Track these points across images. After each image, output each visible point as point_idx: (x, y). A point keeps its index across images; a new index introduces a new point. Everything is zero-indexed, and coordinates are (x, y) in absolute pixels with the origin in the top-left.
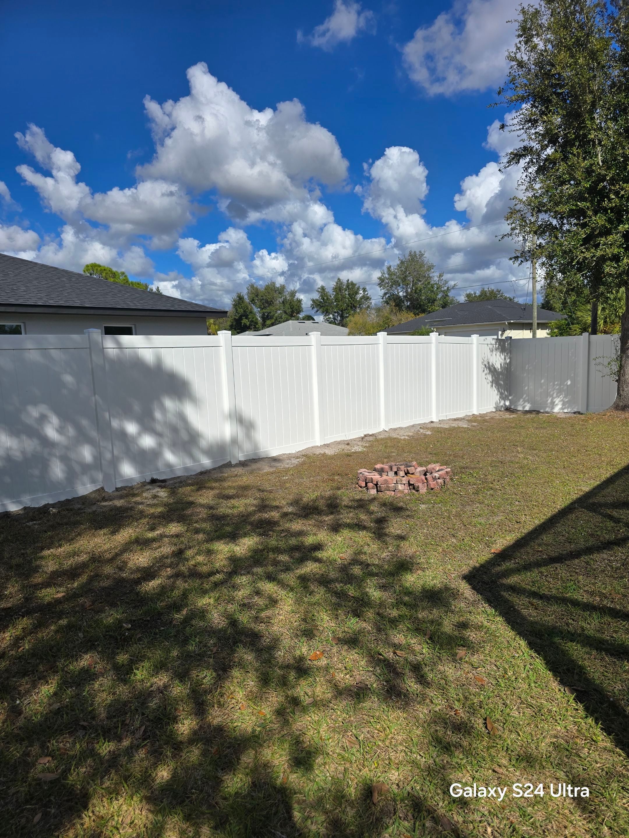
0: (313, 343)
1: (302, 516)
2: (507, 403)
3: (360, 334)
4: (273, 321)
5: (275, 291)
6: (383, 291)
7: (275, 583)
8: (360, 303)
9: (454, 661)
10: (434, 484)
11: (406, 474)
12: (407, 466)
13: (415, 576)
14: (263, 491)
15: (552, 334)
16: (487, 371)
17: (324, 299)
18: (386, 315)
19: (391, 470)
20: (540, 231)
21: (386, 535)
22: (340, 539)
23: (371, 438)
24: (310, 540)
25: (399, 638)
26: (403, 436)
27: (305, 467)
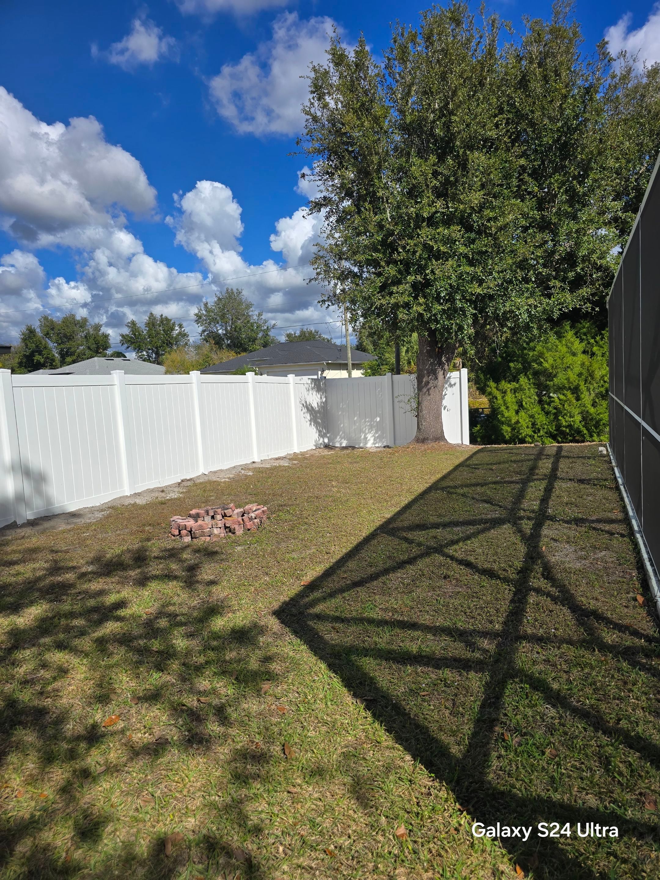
0: (116, 382)
1: (104, 574)
2: (326, 440)
3: (178, 373)
4: (75, 357)
5: (75, 325)
6: (201, 329)
7: (67, 651)
8: (177, 340)
9: (259, 695)
10: (250, 525)
11: (223, 517)
12: (224, 509)
13: (225, 619)
14: (57, 552)
15: (366, 374)
16: (305, 410)
17: (135, 335)
18: (206, 353)
19: (208, 514)
20: (343, 276)
21: (198, 582)
22: (147, 593)
23: (189, 483)
24: (112, 599)
25: (204, 684)
26: (224, 478)
27: (111, 520)
